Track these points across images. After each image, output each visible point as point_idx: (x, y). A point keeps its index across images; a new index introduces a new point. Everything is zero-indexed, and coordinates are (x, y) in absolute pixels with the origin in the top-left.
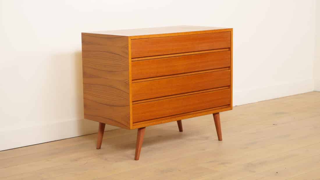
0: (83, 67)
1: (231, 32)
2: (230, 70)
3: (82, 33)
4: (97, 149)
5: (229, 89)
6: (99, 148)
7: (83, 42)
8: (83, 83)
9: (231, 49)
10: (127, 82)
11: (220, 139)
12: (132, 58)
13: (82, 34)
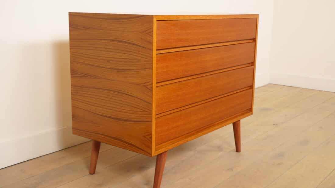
0: (72, 62)
1: (257, 18)
2: (253, 67)
3: (69, 13)
4: (90, 174)
5: (251, 90)
6: (93, 172)
7: (72, 26)
8: (72, 85)
9: (256, 40)
10: (149, 87)
11: (238, 150)
12: (157, 50)
13: (69, 15)
